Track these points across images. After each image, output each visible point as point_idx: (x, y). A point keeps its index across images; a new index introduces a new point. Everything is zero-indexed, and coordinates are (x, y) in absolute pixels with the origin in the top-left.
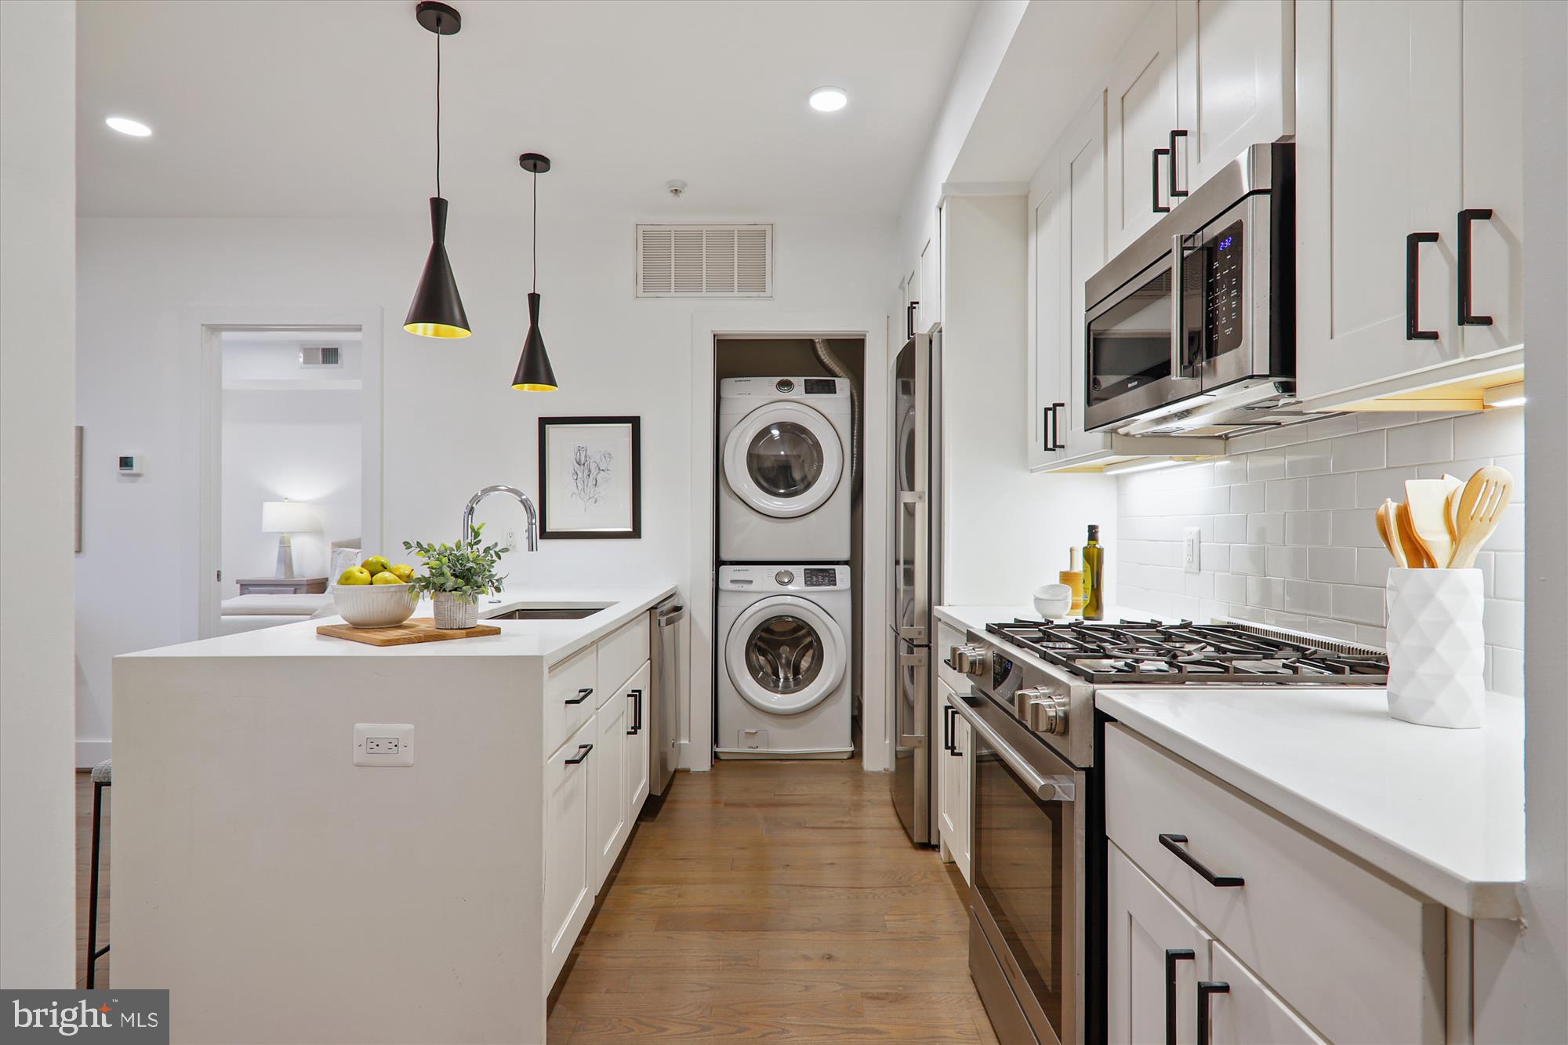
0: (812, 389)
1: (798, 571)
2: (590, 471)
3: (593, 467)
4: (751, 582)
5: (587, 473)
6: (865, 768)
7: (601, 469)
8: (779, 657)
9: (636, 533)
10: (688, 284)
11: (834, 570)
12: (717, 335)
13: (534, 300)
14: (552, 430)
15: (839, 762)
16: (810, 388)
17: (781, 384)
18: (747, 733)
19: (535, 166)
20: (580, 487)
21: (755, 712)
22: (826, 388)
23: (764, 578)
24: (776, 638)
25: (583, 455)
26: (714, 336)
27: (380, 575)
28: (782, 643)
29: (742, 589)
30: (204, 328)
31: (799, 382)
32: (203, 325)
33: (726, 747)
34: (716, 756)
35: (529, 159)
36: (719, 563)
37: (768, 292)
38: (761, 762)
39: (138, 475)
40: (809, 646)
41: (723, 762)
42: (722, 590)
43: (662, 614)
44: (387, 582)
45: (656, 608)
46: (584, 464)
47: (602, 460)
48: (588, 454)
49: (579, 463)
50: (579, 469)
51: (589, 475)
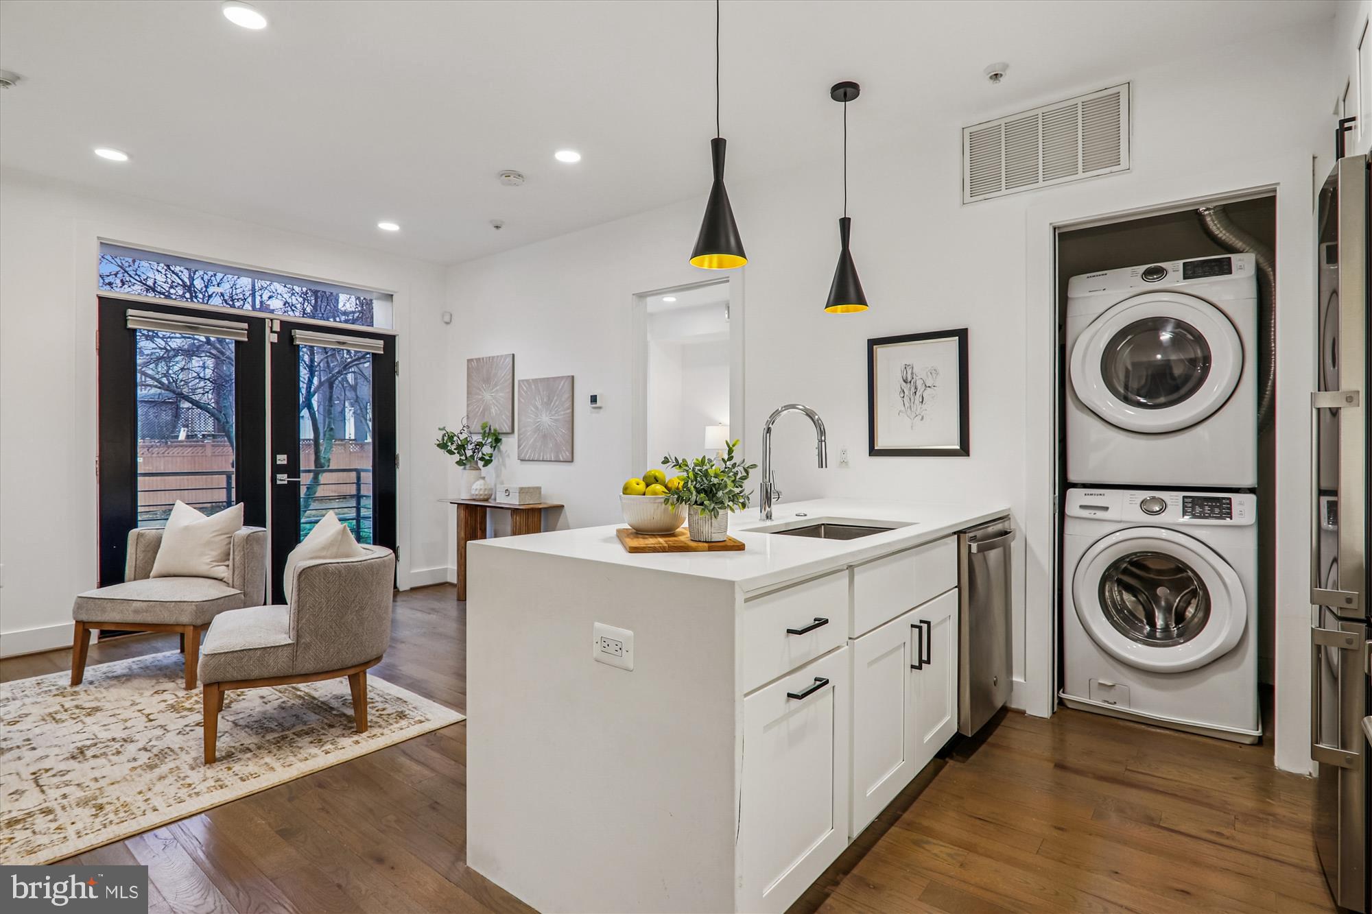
0: (1194, 272)
1: (1174, 500)
2: (916, 388)
3: (919, 383)
4: (1106, 509)
5: (913, 390)
6: (1276, 764)
7: (927, 385)
8: (1157, 599)
9: (964, 449)
10: (1022, 176)
11: (1230, 499)
12: (1059, 228)
13: (845, 224)
14: (880, 351)
15: (1237, 747)
16: (1191, 272)
17: (1148, 273)
18: (1100, 684)
19: (845, 94)
20: (907, 405)
21: (1111, 660)
22: (1216, 268)
23: (1125, 506)
24: (1152, 576)
25: (909, 372)
26: (1055, 229)
27: (653, 485)
28: (1160, 584)
29: (1094, 516)
30: (634, 297)
31: (1175, 268)
32: (633, 294)
33: (1076, 694)
34: (1061, 705)
35: (840, 88)
36: (1064, 485)
37: (1124, 163)
38: (1121, 723)
39: (600, 408)
40: (1194, 593)
41: (1069, 711)
42: (1069, 516)
43: (973, 539)
44: (655, 493)
45: (965, 533)
46: (910, 382)
47: (928, 376)
48: (914, 371)
49: (905, 381)
50: (906, 387)
51: (915, 393)
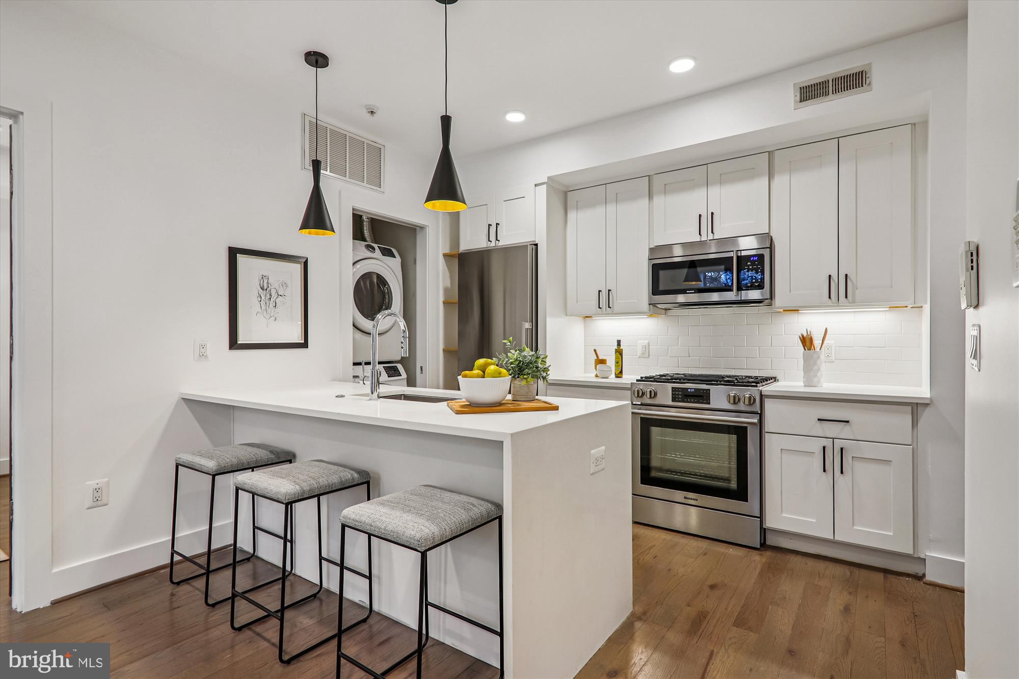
2: (271, 295)
3: (273, 292)
5: (268, 296)
7: (279, 294)
9: (305, 343)
12: (354, 209)
14: (241, 259)
16: (383, 252)
19: (317, 62)
20: (263, 307)
22: (390, 254)
25: (266, 282)
31: (376, 247)
35: (314, 55)
37: (382, 188)
46: (266, 290)
47: (280, 287)
48: (269, 281)
49: (262, 288)
50: (262, 293)
51: (270, 299)
